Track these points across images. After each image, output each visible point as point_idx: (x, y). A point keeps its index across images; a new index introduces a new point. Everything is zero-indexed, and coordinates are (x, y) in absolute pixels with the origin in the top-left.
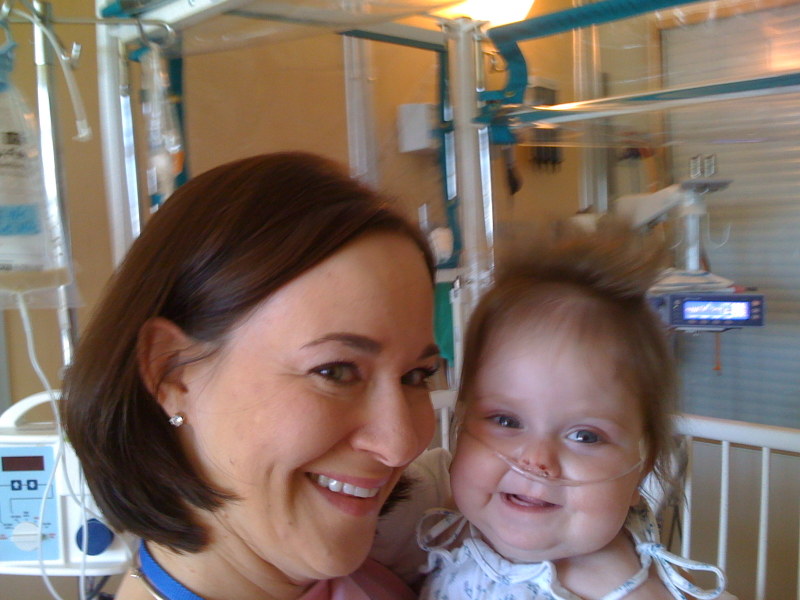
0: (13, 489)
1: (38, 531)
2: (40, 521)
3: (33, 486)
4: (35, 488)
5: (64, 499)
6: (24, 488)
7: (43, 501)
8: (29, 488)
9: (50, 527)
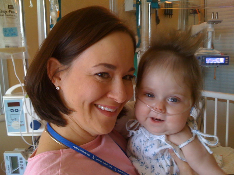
0: (11, 112)
1: (19, 124)
2: (19, 121)
3: (17, 111)
4: (18, 111)
5: (26, 114)
6: (14, 111)
7: (20, 115)
8: (16, 111)
9: (22, 122)
